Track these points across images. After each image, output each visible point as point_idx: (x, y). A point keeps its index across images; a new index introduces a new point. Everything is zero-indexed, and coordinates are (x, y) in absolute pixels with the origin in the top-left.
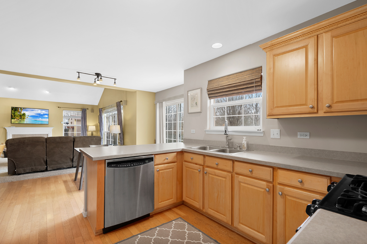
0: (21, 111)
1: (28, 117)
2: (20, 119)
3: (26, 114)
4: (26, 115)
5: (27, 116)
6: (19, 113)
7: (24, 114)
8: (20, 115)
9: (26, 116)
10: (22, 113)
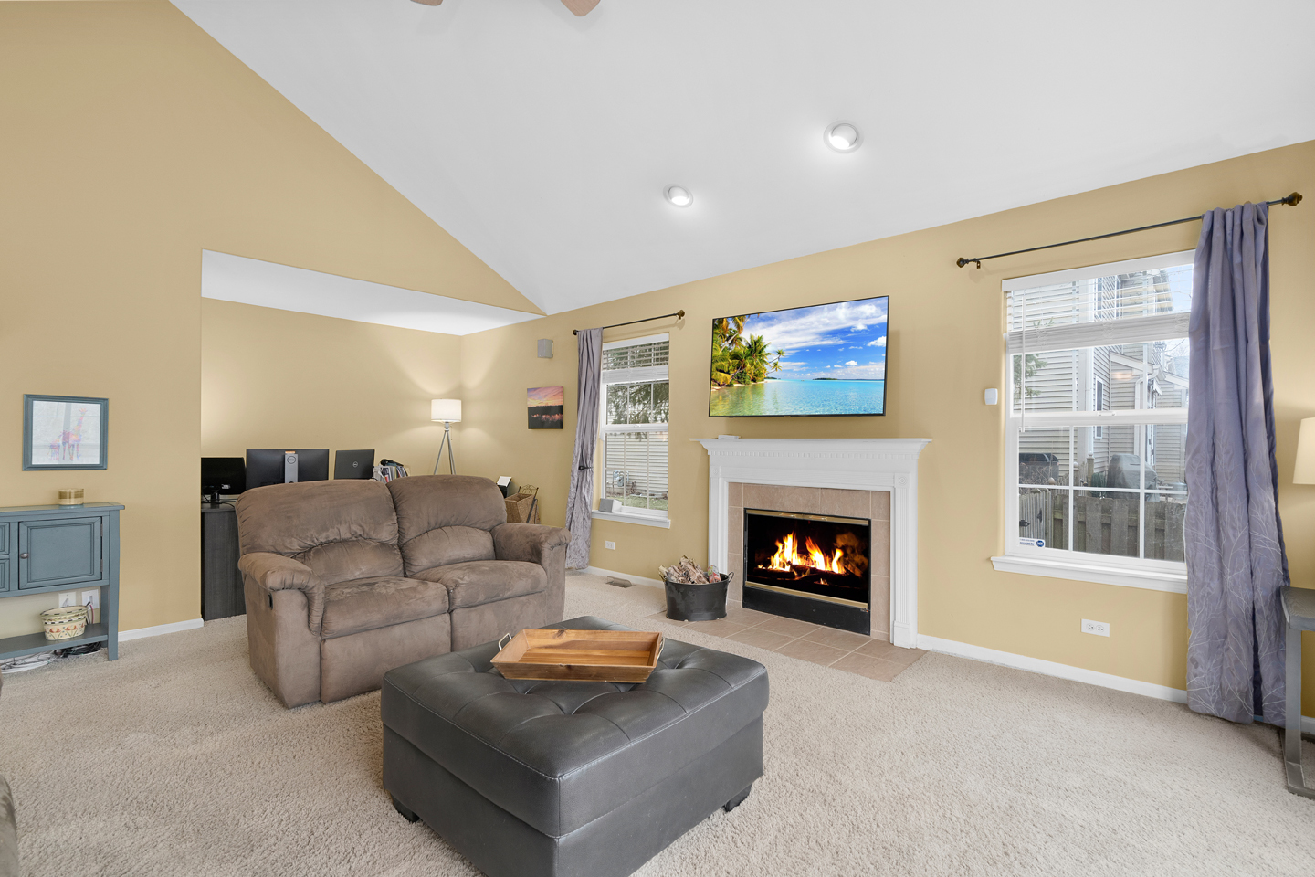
0: (738, 327)
1: (780, 364)
2: (739, 379)
3: (765, 341)
4: (766, 350)
5: (774, 357)
6: (726, 344)
7: (756, 348)
8: (735, 356)
9: (767, 359)
10: (744, 343)
